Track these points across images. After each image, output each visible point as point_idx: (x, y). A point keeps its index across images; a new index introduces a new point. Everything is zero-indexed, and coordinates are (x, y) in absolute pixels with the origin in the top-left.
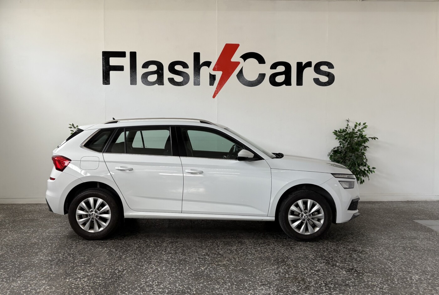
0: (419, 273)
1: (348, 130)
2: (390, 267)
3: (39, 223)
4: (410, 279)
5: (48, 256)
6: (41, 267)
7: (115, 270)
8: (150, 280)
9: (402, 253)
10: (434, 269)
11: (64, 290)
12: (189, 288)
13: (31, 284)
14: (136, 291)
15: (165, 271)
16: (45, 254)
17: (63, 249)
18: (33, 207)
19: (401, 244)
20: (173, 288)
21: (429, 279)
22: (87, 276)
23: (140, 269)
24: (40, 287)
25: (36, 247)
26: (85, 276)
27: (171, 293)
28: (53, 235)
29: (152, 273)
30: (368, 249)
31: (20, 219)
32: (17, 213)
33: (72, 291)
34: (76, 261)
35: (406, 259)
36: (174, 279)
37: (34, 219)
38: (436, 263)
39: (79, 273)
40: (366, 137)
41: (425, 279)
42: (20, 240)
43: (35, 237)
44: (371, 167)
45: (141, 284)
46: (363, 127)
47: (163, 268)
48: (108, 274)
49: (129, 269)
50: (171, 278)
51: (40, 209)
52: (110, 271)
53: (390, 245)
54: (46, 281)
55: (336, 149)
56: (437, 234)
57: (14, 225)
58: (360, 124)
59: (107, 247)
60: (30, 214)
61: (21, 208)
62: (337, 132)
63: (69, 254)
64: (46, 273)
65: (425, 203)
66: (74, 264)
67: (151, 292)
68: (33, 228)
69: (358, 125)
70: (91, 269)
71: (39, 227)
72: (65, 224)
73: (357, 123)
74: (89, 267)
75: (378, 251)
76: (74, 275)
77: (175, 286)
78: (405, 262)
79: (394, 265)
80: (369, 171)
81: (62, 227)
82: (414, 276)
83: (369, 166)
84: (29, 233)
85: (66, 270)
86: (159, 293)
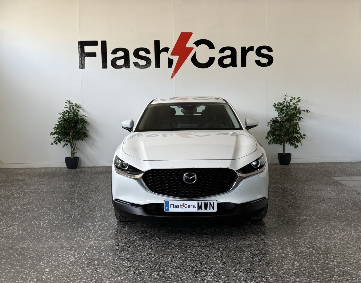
0: (308, 215)
1: (285, 103)
2: (288, 211)
3: (25, 182)
4: (298, 219)
5: (24, 205)
6: (16, 213)
7: (72, 215)
8: (96, 222)
9: (304, 201)
10: (322, 212)
11: (28, 229)
12: (123, 227)
13: (4, 225)
14: (82, 229)
15: (111, 215)
16: (22, 204)
17: (37, 201)
18: (24, 170)
19: (308, 195)
20: (111, 226)
21: (313, 219)
22: (50, 219)
23: (92, 214)
24: (11, 227)
25: (17, 199)
26: (48, 219)
27: (108, 230)
28: (33, 191)
29: (99, 217)
30: (279, 199)
31: (11, 179)
32: (10, 175)
33: (34, 229)
34: (44, 209)
35: (304, 205)
36: (115, 220)
37: (22, 180)
38: (327, 208)
39: (44, 217)
40: (300, 109)
41: (309, 219)
42: (6, 195)
43: (18, 193)
44: (302, 134)
45: (88, 224)
46: (297, 101)
47: (110, 214)
48: (66, 218)
49: (83, 214)
50: (112, 220)
51: (29, 172)
52: (68, 215)
53: (298, 195)
54: (16, 223)
55: (275, 119)
56: (342, 187)
57: (5, 184)
58: (295, 98)
59: (72, 199)
60: (19, 176)
61: (14, 172)
62: (276, 105)
63: (40, 204)
64: (18, 217)
65: (349, 164)
66: (42, 211)
67: (93, 229)
68: (18, 186)
69: (293, 99)
70: (53, 214)
71: (23, 185)
72: (45, 183)
73: (292, 98)
74: (53, 213)
75: (286, 200)
76: (39, 218)
77: (114, 225)
78: (302, 207)
79: (292, 210)
80: (301, 138)
81: (42, 185)
82: (302, 217)
83: (301, 134)
84: (14, 190)
85: (34, 215)
86: (99, 230)
